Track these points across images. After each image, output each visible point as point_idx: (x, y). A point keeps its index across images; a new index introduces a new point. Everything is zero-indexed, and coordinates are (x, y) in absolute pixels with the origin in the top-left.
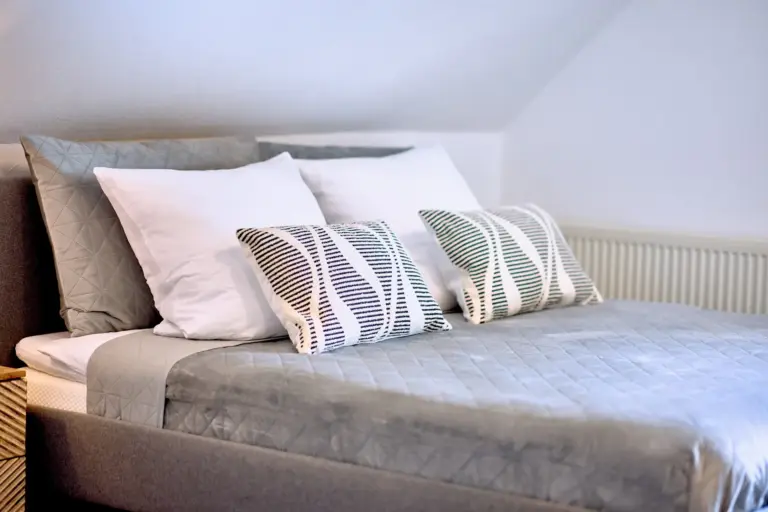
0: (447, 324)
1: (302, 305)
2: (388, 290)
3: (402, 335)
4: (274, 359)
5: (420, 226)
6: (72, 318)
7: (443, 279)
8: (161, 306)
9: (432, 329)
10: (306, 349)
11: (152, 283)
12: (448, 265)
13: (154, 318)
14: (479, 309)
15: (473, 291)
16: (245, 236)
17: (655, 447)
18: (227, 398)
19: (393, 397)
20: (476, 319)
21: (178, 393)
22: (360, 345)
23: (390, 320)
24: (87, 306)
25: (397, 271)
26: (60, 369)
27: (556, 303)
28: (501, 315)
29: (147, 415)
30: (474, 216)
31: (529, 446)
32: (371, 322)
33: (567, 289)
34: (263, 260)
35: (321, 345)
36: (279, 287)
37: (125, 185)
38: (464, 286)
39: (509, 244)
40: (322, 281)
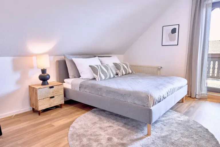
0: (116, 76)
1: (97, 74)
2: (108, 73)
3: (110, 78)
4: (93, 82)
5: (113, 65)
6: (70, 77)
7: (116, 71)
9: (114, 77)
10: (97, 80)
12: (116, 69)
13: (80, 76)
14: (120, 74)
15: (119, 72)
16: (90, 66)
18: (86, 87)
19: (107, 87)
20: (120, 76)
21: (81, 86)
22: (105, 79)
23: (108, 76)
24: (72, 75)
25: (110, 70)
26: (68, 83)
27: (129, 73)
28: (123, 75)
29: (77, 89)
30: (119, 63)
31: (125, 94)
32: (106, 76)
33: (130, 72)
34: (92, 69)
35: (99, 80)
36: (94, 72)
37: (77, 61)
38: (118, 72)
39: (123, 66)
40: (99, 72)
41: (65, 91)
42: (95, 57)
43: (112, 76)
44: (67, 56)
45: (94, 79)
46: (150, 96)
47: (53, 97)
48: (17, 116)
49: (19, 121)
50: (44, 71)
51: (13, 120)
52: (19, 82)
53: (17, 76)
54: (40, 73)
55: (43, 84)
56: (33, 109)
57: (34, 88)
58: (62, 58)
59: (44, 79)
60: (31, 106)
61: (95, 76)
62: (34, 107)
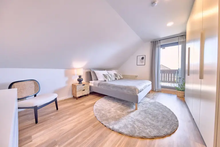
0: (116, 80)
1: (107, 79)
3: (113, 80)
4: (105, 82)
5: (114, 74)
6: (93, 80)
7: (115, 77)
8: (98, 79)
11: (98, 77)
13: (98, 80)
14: (118, 79)
16: (103, 75)
17: (133, 88)
18: (102, 85)
19: (113, 84)
21: (99, 84)
22: (111, 81)
25: (113, 77)
26: (92, 83)
27: (122, 79)
29: (97, 86)
30: (117, 74)
31: (123, 88)
32: (111, 79)
33: (122, 78)
35: (108, 81)
37: (96, 72)
38: (116, 78)
39: (119, 75)
40: (108, 77)
41: (90, 87)
42: (105, 70)
43: (114, 80)
44: (91, 69)
45: (105, 81)
46: (137, 88)
47: (84, 90)
48: (65, 100)
49: (67, 103)
50: (80, 77)
51: (63, 102)
52: (67, 82)
53: (67, 79)
54: (78, 78)
55: (79, 83)
56: (74, 96)
57: (75, 85)
58: (89, 70)
59: (80, 81)
60: (72, 95)
61: (106, 79)
62: (74, 95)
